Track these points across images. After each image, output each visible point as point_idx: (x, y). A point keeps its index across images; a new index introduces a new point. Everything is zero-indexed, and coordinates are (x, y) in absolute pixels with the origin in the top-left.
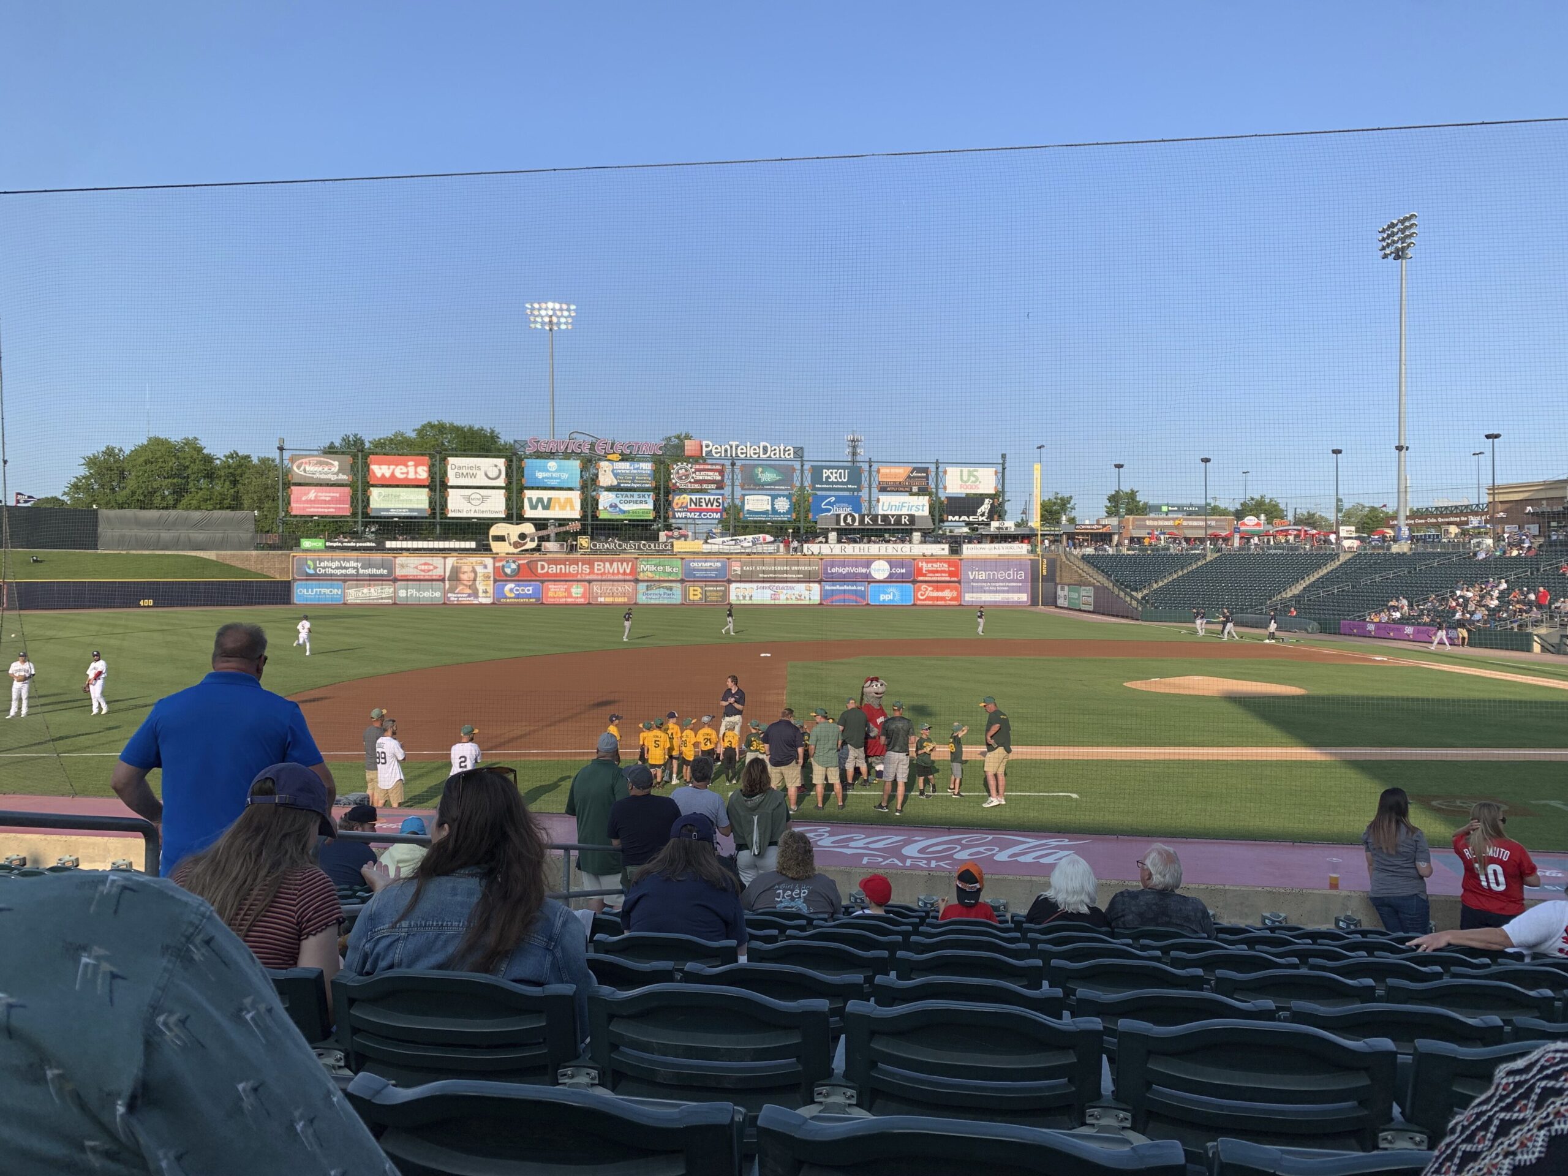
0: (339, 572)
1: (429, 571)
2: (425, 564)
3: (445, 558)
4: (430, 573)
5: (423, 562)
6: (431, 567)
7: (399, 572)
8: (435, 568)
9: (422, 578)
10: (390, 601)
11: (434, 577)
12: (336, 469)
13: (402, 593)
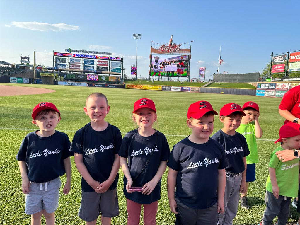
0: (265, 87)
1: (284, 87)
2: (284, 85)
3: (288, 83)
4: (284, 88)
5: (283, 84)
6: (285, 86)
7: (277, 87)
8: (286, 86)
9: (282, 89)
10: (274, 96)
11: (285, 89)
12: (282, 59)
13: (277, 94)
